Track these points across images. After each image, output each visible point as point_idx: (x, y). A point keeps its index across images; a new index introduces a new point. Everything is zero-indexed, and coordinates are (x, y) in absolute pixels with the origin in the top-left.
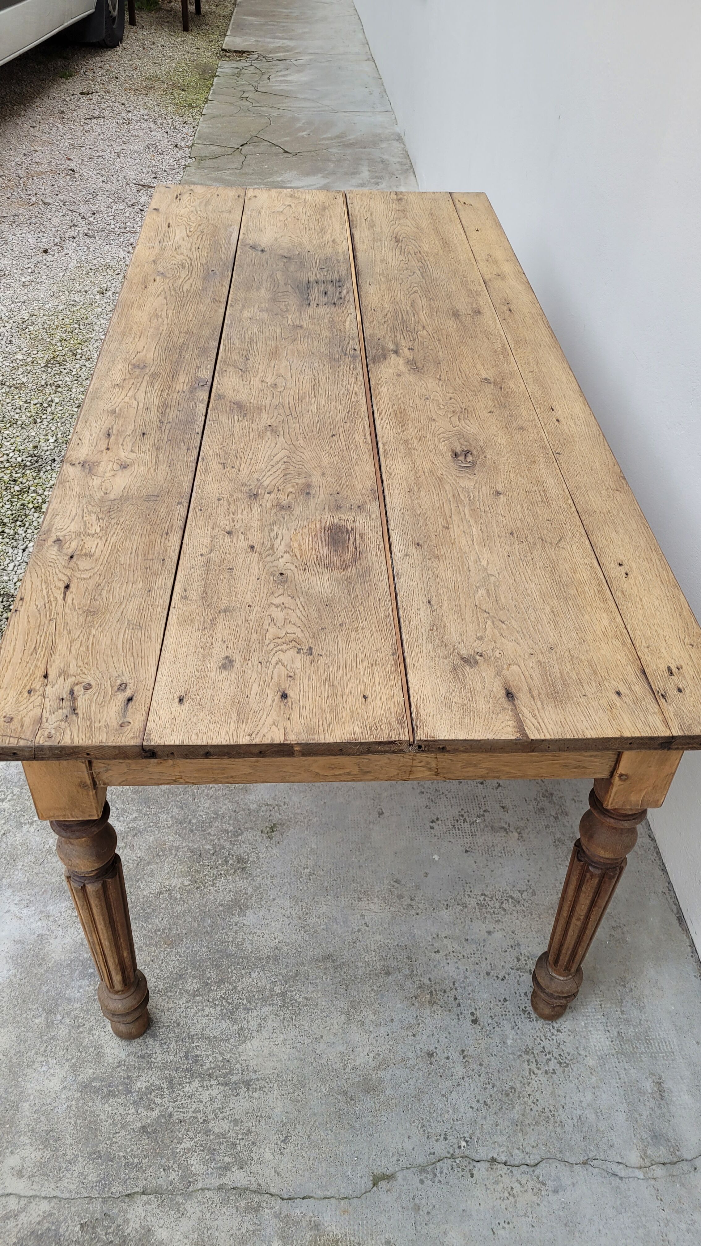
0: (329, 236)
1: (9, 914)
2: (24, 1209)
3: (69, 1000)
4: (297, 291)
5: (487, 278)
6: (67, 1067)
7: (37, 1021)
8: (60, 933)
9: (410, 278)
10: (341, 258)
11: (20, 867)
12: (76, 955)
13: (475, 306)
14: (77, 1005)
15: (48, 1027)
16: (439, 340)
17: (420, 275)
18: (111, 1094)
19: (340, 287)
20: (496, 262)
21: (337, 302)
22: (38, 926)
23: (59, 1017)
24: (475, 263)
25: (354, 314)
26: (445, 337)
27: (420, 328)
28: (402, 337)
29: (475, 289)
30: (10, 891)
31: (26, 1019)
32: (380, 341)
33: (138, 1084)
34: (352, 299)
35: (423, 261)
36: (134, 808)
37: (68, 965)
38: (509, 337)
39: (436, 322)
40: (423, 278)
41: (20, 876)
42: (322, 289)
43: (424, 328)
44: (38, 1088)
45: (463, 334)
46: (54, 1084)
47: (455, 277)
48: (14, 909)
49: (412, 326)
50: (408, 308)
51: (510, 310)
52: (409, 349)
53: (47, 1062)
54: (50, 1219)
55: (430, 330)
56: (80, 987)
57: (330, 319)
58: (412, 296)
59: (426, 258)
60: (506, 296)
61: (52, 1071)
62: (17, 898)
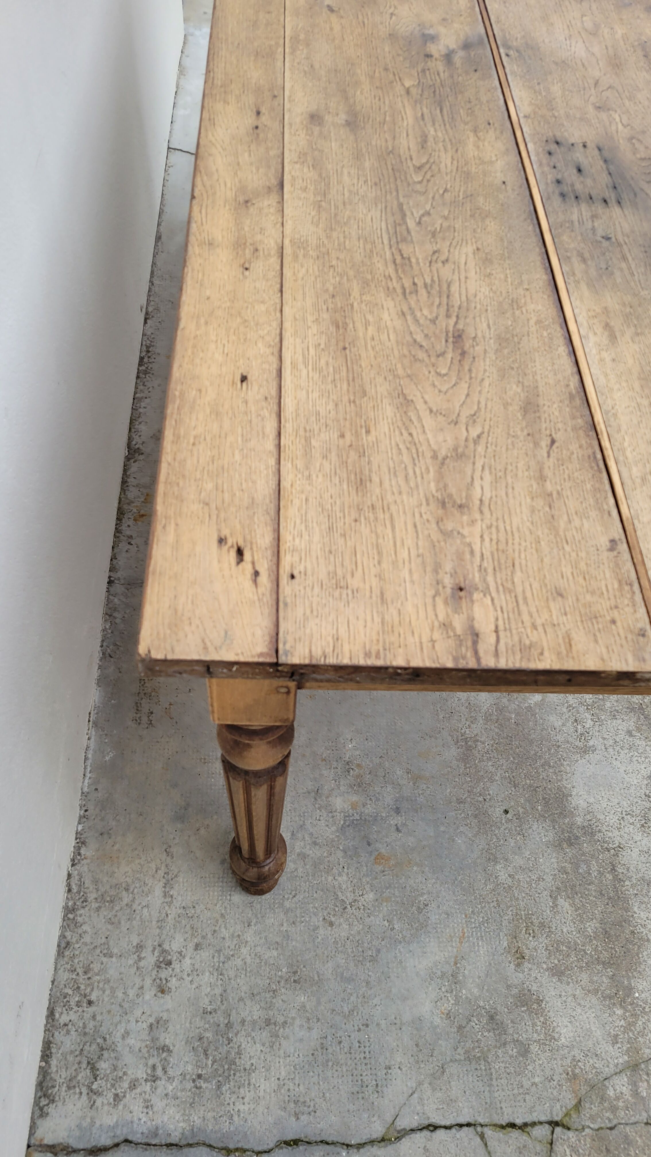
0: (630, 361)
4: (631, 182)
5: (273, 200)
9: (428, 207)
10: (578, 267)
13: (316, 130)
16: (386, 69)
17: (408, 213)
19: (558, 182)
20: (239, 245)
21: (553, 147)
24: (287, 242)
25: (521, 115)
26: (377, 74)
27: (414, 91)
28: (442, 74)
29: (306, 170)
32: (474, 68)
34: (530, 146)
35: (398, 259)
38: (280, 64)
39: (387, 102)
40: (401, 206)
42: (589, 182)
43: (408, 92)
45: (348, 78)
47: (336, 207)
49: (426, 93)
50: (432, 132)
51: (258, 113)
52: (431, 56)
55: (399, 89)
57: (556, 114)
58: (424, 160)
59: (391, 270)
60: (253, 147)
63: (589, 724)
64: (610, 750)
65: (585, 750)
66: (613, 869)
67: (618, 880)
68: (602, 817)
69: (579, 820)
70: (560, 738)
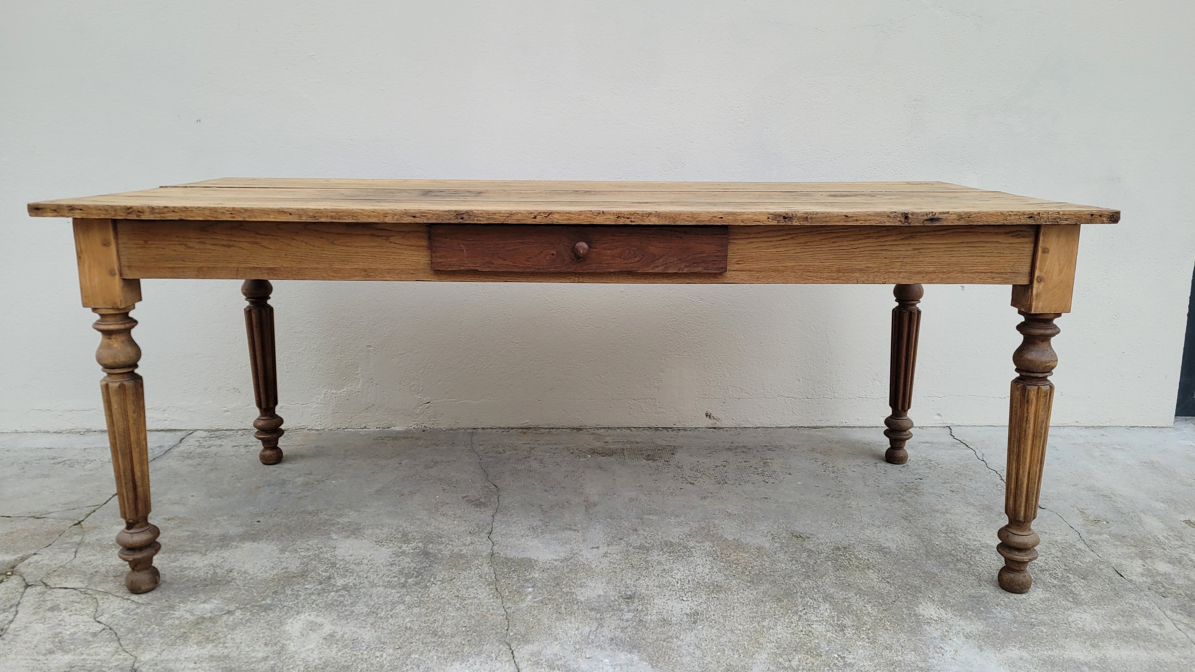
1: (955, 657)
2: (1181, 622)
3: (1015, 617)
6: (1069, 612)
7: (1045, 630)
8: (957, 627)
11: (900, 658)
12: (973, 618)
14: (1017, 613)
15: (1045, 624)
18: (1072, 592)
22: (958, 641)
23: (1033, 620)
30: (930, 660)
31: (1047, 635)
33: (1056, 582)
36: (800, 600)
37: (985, 620)
41: (911, 657)
44: (1096, 624)
46: (1087, 617)
48: (948, 656)
53: (1073, 622)
54: (1175, 610)
56: (1000, 612)
61: (1078, 619)
62: (936, 655)
63: (303, 554)
64: (277, 559)
65: (283, 551)
66: (192, 551)
67: (184, 552)
68: (230, 551)
69: (235, 543)
70: (299, 542)
